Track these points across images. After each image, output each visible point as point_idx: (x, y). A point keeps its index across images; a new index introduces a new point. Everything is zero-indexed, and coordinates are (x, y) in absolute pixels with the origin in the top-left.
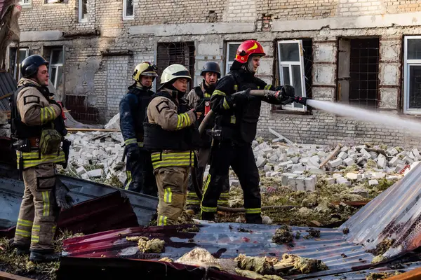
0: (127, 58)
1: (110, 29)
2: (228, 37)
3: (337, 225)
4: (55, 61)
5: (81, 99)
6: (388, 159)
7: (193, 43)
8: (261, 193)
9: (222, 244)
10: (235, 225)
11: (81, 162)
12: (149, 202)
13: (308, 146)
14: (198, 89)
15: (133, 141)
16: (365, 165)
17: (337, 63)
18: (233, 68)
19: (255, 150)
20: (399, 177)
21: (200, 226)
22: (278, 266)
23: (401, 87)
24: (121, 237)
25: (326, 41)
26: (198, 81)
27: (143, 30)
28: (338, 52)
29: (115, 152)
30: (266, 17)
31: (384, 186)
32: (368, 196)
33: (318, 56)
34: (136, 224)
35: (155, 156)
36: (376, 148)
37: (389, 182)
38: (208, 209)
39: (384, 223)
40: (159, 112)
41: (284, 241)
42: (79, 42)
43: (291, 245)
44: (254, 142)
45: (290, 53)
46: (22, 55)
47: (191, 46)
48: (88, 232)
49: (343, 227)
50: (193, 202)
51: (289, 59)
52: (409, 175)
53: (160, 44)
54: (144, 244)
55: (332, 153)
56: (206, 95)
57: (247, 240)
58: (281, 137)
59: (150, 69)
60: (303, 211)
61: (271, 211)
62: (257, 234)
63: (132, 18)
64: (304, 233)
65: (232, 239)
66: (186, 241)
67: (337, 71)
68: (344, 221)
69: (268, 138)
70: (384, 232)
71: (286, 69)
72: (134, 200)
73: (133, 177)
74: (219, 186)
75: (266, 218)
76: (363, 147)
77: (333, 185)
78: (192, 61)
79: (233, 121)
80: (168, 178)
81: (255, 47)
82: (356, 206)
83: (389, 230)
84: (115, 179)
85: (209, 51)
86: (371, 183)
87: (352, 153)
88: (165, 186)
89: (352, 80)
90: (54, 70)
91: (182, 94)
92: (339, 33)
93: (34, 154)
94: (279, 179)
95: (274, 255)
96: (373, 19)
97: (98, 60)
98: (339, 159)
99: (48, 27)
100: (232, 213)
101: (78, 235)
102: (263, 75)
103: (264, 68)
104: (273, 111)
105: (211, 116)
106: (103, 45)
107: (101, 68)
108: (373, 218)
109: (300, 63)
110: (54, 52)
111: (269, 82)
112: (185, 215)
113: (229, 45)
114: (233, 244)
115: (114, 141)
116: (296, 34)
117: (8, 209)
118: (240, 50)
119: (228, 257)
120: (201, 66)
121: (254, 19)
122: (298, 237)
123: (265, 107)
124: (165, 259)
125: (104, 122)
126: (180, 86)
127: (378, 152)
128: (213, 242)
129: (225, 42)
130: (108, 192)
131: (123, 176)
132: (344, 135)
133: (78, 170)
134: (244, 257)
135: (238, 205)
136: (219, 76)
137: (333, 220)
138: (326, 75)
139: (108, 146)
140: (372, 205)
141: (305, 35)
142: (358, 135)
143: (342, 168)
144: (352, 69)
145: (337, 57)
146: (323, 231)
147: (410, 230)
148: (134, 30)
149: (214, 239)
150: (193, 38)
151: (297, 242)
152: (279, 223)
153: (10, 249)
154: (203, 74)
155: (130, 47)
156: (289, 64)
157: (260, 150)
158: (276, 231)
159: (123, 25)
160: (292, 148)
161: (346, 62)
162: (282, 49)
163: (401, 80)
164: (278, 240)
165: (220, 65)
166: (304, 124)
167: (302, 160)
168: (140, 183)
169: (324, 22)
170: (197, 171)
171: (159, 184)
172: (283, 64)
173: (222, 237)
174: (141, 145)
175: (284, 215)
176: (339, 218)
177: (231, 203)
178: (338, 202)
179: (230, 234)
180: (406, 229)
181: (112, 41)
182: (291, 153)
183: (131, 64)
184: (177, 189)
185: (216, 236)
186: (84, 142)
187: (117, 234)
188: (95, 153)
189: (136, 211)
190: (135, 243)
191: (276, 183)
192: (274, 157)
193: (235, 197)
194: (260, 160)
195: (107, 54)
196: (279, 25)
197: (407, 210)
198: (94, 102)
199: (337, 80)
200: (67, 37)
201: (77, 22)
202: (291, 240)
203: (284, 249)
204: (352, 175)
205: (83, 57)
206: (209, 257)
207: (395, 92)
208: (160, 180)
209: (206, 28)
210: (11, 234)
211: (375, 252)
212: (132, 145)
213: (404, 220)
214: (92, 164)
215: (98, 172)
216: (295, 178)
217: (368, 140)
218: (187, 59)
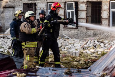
0: (12, 9)
2: (48, 1)
3: (87, 68)
6: (105, 44)
7: (36, 3)
8: (60, 57)
9: (46, 75)
10: (51, 68)
12: (20, 60)
13: (77, 40)
14: (38, 20)
15: (15, 38)
16: (97, 47)
17: (87, 10)
19: (58, 41)
20: (109, 51)
21: (39, 69)
23: (109, 19)
24: (11, 73)
25: (83, 3)
26: (38, 17)
28: (87, 6)
29: (8, 42)
31: (103, 54)
32: (98, 58)
33: (80, 8)
34: (16, 68)
35: (23, 44)
36: (101, 40)
37: (105, 53)
38: (42, 63)
39: (103, 67)
40: (25, 27)
41: (68, 74)
43: (71, 75)
44: (58, 39)
45: (70, 7)
47: (35, 4)
49: (89, 69)
50: (36, 60)
51: (70, 9)
53: (24, 4)
54: (19, 75)
55: (85, 42)
56: (41, 22)
57: (55, 74)
58: (67, 37)
60: (75, 63)
61: (64, 63)
62: (59, 71)
64: (75, 71)
65: (50, 73)
66: (34, 74)
67: (87, 13)
68: (90, 66)
69: (63, 37)
70: (104, 70)
71: (69, 13)
72: (15, 59)
73: (15, 51)
75: (62, 66)
76: (96, 40)
77: (85, 54)
78: (36, 10)
79: (51, 31)
81: (58, 5)
82: (94, 61)
83: (105, 70)
84: (8, 52)
85: (41, 6)
86: (99, 53)
87: (92, 43)
88: (27, 55)
89: (92, 16)
94: (67, 52)
97: (2, 9)
98: (87, 45)
100: (50, 64)
102: (61, 15)
103: (61, 12)
104: (64, 27)
106: (4, 4)
107: (3, 12)
108: (100, 66)
109: (74, 10)
111: (63, 17)
112: (33, 65)
113: (49, 4)
114: (51, 75)
115: (8, 38)
118: (53, 6)
120: (39, 11)
122: (73, 72)
123: (62, 26)
125: (4, 32)
127: (101, 42)
128: (43, 74)
129: (47, 3)
130: (6, 56)
131: (11, 51)
132: (89, 36)
135: (52, 61)
136: (45, 15)
137: (86, 66)
138: (83, 15)
139: (6, 40)
140: (99, 61)
142: (94, 36)
143: (89, 48)
145: (87, 8)
146: (82, 70)
147: (113, 70)
149: (44, 73)
151: (73, 74)
152: (67, 67)
155: (13, 5)
156: (70, 11)
157: (60, 41)
158: (65, 70)
160: (71, 41)
161: (90, 10)
162: (67, 6)
163: (109, 16)
164: (66, 73)
165: (46, 11)
166: (75, 32)
167: (75, 45)
168: (17, 53)
172: (68, 11)
173: (47, 72)
174: (18, 39)
175: (68, 65)
176: (88, 65)
177: (49, 60)
178: (87, 60)
179: (49, 71)
180: (111, 69)
181: (7, 2)
182: (71, 43)
183: (14, 11)
184: (31, 55)
185: (45, 72)
187: (9, 71)
188: (1, 43)
189: (16, 64)
190: (15, 75)
191: (65, 53)
192: (65, 44)
193: (51, 58)
194: (60, 45)
195: (5, 7)
197: (112, 62)
198: (1, 25)
199: (87, 17)
202: (71, 74)
204: (92, 50)
207: (107, 21)
208: (25, 52)
212: (15, 40)
213: (111, 66)
215: (2, 50)
216: (72, 52)
217: (98, 38)
218: (34, 9)
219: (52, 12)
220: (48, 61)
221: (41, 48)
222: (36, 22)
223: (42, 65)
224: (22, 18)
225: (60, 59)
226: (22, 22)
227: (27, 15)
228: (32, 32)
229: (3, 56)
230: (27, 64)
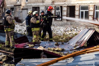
0: (26, 10)
1: (23, 4)
2: (46, 6)
3: (67, 42)
4: (13, 11)
5: (18, 18)
6: (77, 29)
7: (39, 7)
8: (53, 36)
9: (45, 46)
10: (47, 42)
11: (18, 30)
12: (31, 38)
13: (61, 27)
14: (40, 16)
15: (29, 26)
16: (72, 30)
17: (67, 11)
20: (79, 33)
21: (41, 42)
22: (56, 50)
23: (79, 16)
24: (26, 44)
25: (65, 7)
26: (40, 14)
27: (29, 4)
28: (67, 9)
29: (25, 28)
30: (53, 2)
31: (76, 34)
32: (73, 37)
33: (63, 10)
34: (29, 42)
35: (32, 29)
36: (74, 27)
38: (42, 39)
39: (76, 41)
41: (57, 45)
42: (17, 7)
43: (58, 46)
45: (58, 9)
46: (6, 10)
47: (39, 8)
48: (19, 43)
49: (68, 42)
50: (39, 38)
52: (81, 32)
53: (33, 7)
54: (30, 46)
55: (66, 28)
56: (42, 17)
57: (50, 45)
58: (56, 25)
60: (60, 39)
61: (54, 39)
62: (52, 44)
63: (27, 2)
64: (61, 43)
66: (38, 45)
67: (67, 12)
68: (68, 41)
69: (54, 25)
71: (57, 12)
72: (28, 37)
73: (28, 33)
75: (53, 41)
77: (66, 34)
78: (39, 10)
79: (48, 22)
80: (35, 33)
81: (52, 8)
82: (71, 38)
83: (77, 43)
84: (24, 33)
85: (42, 9)
86: (73, 34)
87: (70, 28)
88: (34, 35)
89: (70, 14)
90: (12, 12)
91: (37, 17)
92: (67, 5)
93: (10, 29)
94: (56, 33)
95: (55, 48)
96: (74, 2)
97: (21, 10)
98: (67, 29)
99: (11, 4)
100: (47, 40)
101: (17, 44)
103: (53, 12)
104: (54, 20)
107: (21, 12)
108: (74, 41)
109: (60, 11)
110: (12, 9)
111: (54, 14)
112: (38, 40)
114: (47, 46)
116: (59, 5)
117: (4, 39)
119: (46, 48)
120: (41, 11)
121: (51, 2)
122: (59, 44)
124: (34, 48)
125: (22, 22)
126: (37, 15)
127: (75, 28)
128: (43, 45)
129: (45, 7)
130: (23, 36)
131: (26, 33)
132: (68, 25)
133: (17, 32)
134: (49, 48)
135: (48, 38)
137: (66, 41)
138: (65, 13)
139: (23, 27)
141: (61, 5)
142: (71, 25)
143: (68, 31)
144: (70, 12)
146: (64, 43)
147: (81, 43)
148: (28, 5)
149: (44, 45)
150: (39, 6)
152: (56, 42)
153: (4, 46)
154: (41, 13)
155: (27, 8)
156: (58, 11)
157: (52, 28)
158: (55, 43)
159: (26, 3)
160: (58, 27)
161: (69, 11)
162: (56, 9)
163: (79, 14)
164: (56, 45)
165: (44, 11)
166: (60, 23)
167: (60, 30)
168: (29, 34)
169: (65, 3)
171: (33, 34)
172: (57, 11)
173: (45, 44)
175: (57, 40)
176: (67, 40)
177: (47, 38)
178: (67, 38)
179: (47, 44)
180: (80, 43)
181: (23, 7)
182: (58, 28)
183: (27, 11)
184: (37, 35)
185: (44, 44)
186: (18, 26)
188: (20, 28)
189: (29, 39)
190: (28, 45)
192: (55, 29)
194: (52, 30)
195: (23, 9)
196: (56, 4)
197: (81, 39)
198: (20, 19)
199: (67, 14)
200: (15, 6)
201: (17, 3)
202: (58, 45)
203: (57, 47)
204: (70, 32)
205: (18, 10)
206: (43, 48)
208: (33, 33)
209: (42, 4)
210: (5, 44)
211: (74, 47)
213: (80, 41)
214: (20, 30)
215: (21, 32)
216: (59, 33)
217: (73, 26)
219: (48, 12)
220: (46, 38)
221: (42, 31)
222: (39, 17)
225: (52, 37)
226: (31, 17)
228: (37, 23)
230: (34, 40)
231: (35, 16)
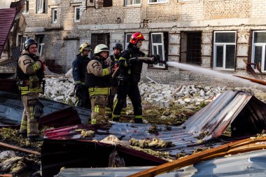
0: (76, 41)
1: (68, 27)
2: (127, 31)
3: (180, 124)
4: (41, 42)
5: (54, 61)
6: (205, 92)
7: (109, 34)
8: (143, 108)
9: (123, 133)
10: (130, 124)
11: (53, 92)
12: (87, 112)
13: (166, 86)
14: (112, 56)
16: (194, 95)
17: (180, 44)
18: (128, 47)
19: (139, 87)
20: (211, 101)
21: (112, 124)
22: (151, 144)
23: (212, 56)
24: (73, 129)
25: (175, 33)
27: (85, 27)
28: (181, 39)
29: (71, 87)
30: (145, 21)
31: (203, 105)
32: (195, 110)
33: (171, 41)
34: (81, 123)
36: (199, 86)
37: (205, 103)
38: (116, 116)
39: (203, 123)
40: (94, 67)
41: (153, 132)
42: (53, 33)
43: (157, 134)
44: (139, 83)
45: (157, 39)
46: (25, 39)
47: (108, 35)
48: (57, 127)
49: (183, 125)
50: (109, 112)
51: (156, 42)
52: (216, 100)
53: (93, 34)
54: (84, 133)
55: (178, 89)
56: (116, 60)
57: (135, 132)
58: (152, 81)
59: (88, 46)
60: (163, 117)
61: (146, 117)
62: (140, 128)
63: (79, 21)
64: (164, 128)
65: (128, 131)
66: (105, 131)
67: (180, 48)
68: (184, 122)
69: (146, 81)
70: (203, 128)
71: (155, 47)
72: (79, 111)
73: (79, 100)
74: (122, 105)
75: (145, 121)
76: (193, 86)
77: (178, 105)
78: (109, 43)
79: (129, 72)
80: (97, 100)
81: (140, 36)
82: (189, 115)
83: (205, 127)
84: (70, 101)
85: (117, 38)
86: (197, 104)
87: (188, 89)
88: (95, 104)
89: (188, 52)
90: (40, 46)
91: (104, 59)
92: (182, 29)
93: (26, 88)
94: (151, 101)
95: (148, 139)
96: (199, 22)
97: (62, 42)
98: (181, 92)
99: (37, 25)
100: (128, 118)
101: (52, 129)
102: (144, 50)
103: (144, 46)
104: (148, 68)
105: (118, 70)
106: (64, 34)
107: (64, 46)
108: (198, 122)
109: (162, 44)
110: (40, 37)
111: (146, 53)
113: (127, 35)
114: (129, 133)
115: (70, 82)
116: (160, 30)
117: (18, 115)
118: (132, 37)
119: (126, 140)
120: (113, 45)
121: (139, 22)
122: (160, 130)
123: (145, 66)
124: (95, 140)
125: (65, 73)
126: (104, 55)
127: (200, 89)
128: (119, 132)
129: (125, 33)
130: (67, 107)
131: (74, 99)
132: (184, 80)
133: (52, 96)
134: (134, 140)
135: (131, 114)
136: (121, 50)
137: (178, 122)
138: (175, 50)
139: (67, 84)
140: (197, 115)
141: (164, 30)
142: (190, 80)
143: (183, 96)
144: (188, 47)
145: (181, 41)
146: (173, 127)
147: (216, 127)
148: (80, 27)
150: (109, 31)
151: (160, 133)
152: (151, 123)
154: (114, 49)
155: (78, 35)
156: (157, 44)
157: (142, 87)
158: (149, 127)
159: (75, 24)
160: (158, 86)
161: (185, 44)
162: (153, 38)
163: (212, 53)
164: (151, 132)
165: (123, 45)
166: (164, 74)
167: (163, 92)
169: (174, 24)
170: (111, 97)
171: (92, 103)
172: (154, 44)
173: (123, 130)
174: (84, 84)
175: (154, 119)
176: (181, 121)
177: (127, 113)
178: (180, 113)
179: (127, 128)
180: (214, 127)
181: (69, 32)
182: (157, 88)
183: (78, 44)
184: (101, 106)
185: (120, 129)
186: (55, 83)
187: (71, 128)
188: (60, 88)
189: (80, 116)
190: (80, 133)
191: (150, 104)
192: (149, 91)
193: (129, 111)
194: (142, 92)
195: (67, 39)
196: (152, 25)
197: (215, 117)
198: (60, 63)
199: (180, 53)
200: (47, 30)
201: (52, 23)
202: (157, 132)
203: (153, 136)
204: (188, 100)
205: (54, 40)
206: (116, 140)
207: (209, 59)
208: (93, 101)
209: (115, 26)
210: (18, 127)
211: (198, 138)
212: (78, 84)
213: (213, 122)
214: (58, 93)
215: (62, 97)
216: (159, 101)
217: (195, 83)
218: (106, 42)
220: (125, 114)
222: (108, 60)
223: (116, 120)
224: (89, 54)
227: (98, 49)
228: (103, 74)
229: (63, 106)
230: (95, 117)
231: (100, 58)
